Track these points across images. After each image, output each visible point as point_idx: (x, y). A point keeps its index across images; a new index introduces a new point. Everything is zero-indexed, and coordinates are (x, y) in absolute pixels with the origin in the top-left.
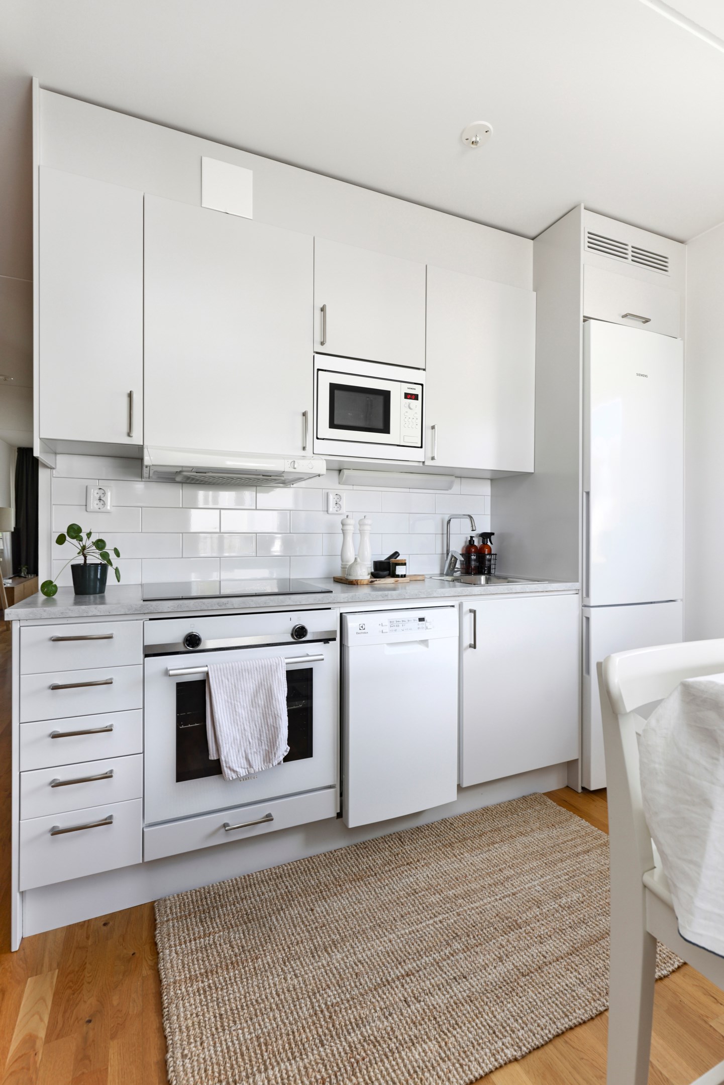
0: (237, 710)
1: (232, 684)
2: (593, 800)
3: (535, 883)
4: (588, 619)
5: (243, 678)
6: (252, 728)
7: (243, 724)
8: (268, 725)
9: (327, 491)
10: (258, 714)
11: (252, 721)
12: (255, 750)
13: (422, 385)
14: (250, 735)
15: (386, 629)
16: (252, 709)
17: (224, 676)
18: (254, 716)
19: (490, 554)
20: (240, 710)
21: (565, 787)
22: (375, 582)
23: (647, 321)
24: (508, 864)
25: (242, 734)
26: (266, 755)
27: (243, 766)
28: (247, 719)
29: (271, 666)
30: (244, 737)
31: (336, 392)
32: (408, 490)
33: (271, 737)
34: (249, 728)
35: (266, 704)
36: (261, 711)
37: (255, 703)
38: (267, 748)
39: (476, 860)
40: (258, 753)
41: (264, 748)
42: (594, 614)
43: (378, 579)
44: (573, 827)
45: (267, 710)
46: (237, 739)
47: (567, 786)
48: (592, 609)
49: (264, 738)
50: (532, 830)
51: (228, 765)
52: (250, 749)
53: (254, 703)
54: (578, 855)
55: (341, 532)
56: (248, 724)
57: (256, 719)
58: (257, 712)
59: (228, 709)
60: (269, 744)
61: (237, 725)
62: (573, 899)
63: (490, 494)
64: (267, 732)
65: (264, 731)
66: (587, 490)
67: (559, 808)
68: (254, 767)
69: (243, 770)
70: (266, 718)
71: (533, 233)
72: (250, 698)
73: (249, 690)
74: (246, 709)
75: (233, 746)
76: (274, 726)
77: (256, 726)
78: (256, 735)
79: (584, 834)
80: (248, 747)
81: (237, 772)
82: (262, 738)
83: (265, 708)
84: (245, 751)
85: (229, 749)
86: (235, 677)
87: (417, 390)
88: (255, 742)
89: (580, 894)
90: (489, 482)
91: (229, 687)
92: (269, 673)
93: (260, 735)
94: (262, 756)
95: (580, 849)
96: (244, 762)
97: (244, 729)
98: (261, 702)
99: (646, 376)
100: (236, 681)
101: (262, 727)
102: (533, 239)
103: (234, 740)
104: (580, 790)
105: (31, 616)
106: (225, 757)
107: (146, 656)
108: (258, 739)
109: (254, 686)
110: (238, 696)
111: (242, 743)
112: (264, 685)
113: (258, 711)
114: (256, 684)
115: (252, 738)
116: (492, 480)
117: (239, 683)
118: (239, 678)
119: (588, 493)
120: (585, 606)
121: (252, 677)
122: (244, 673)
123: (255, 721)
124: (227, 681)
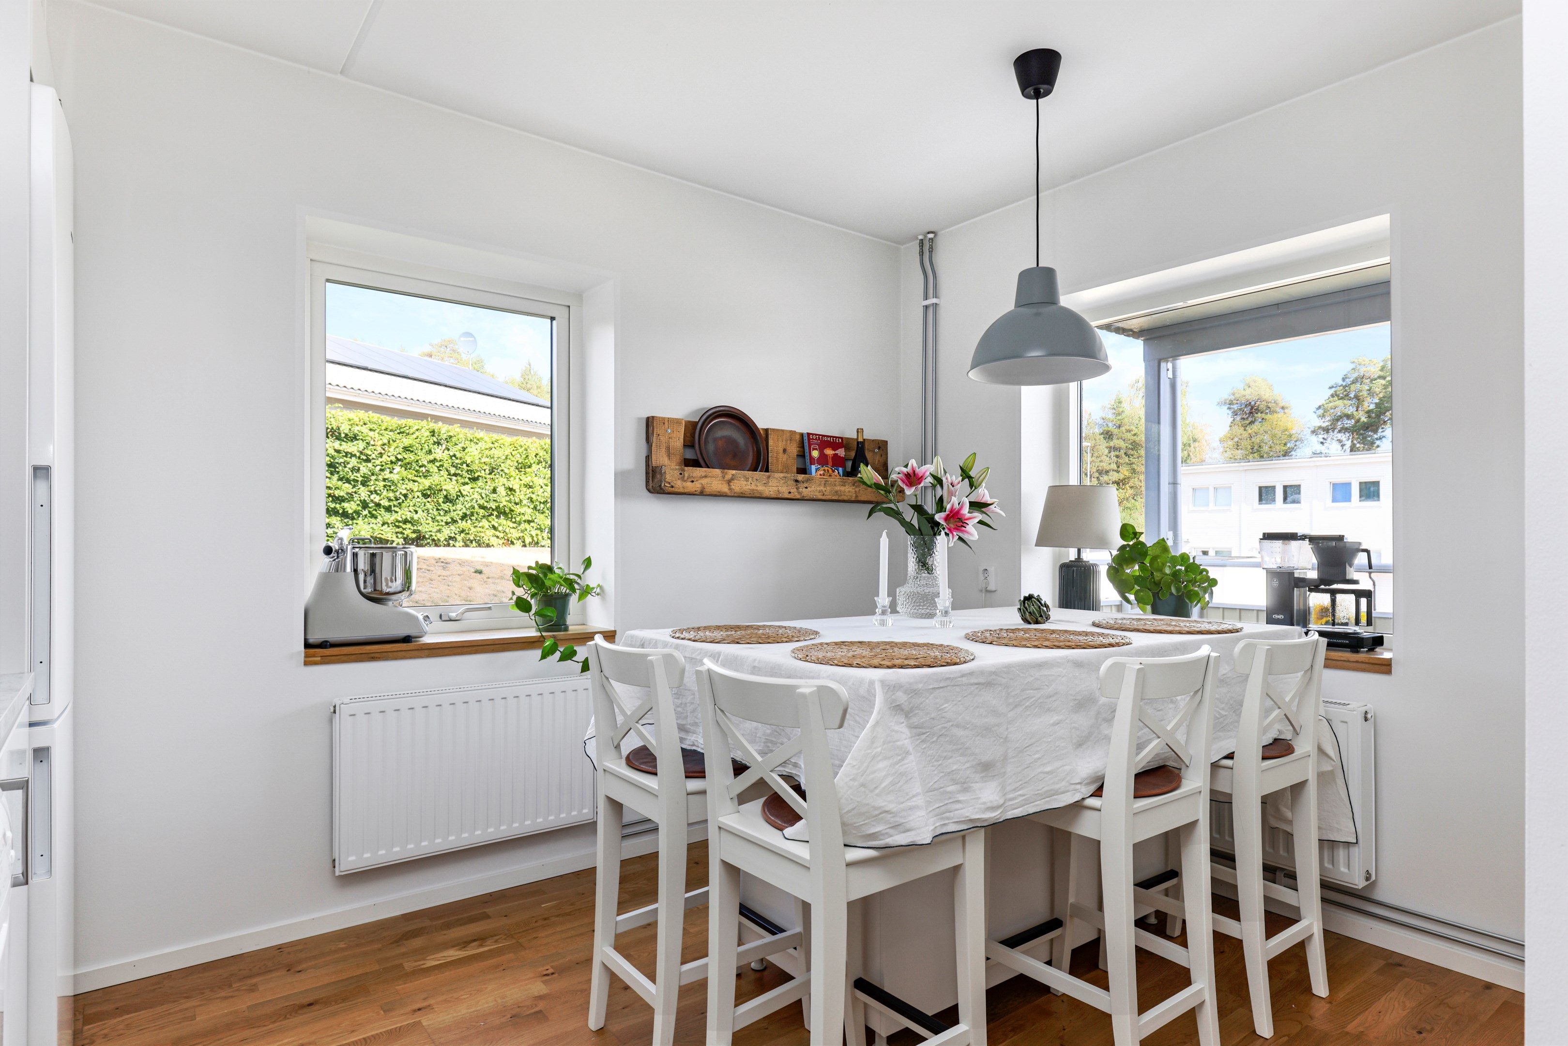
4: (44, 752)
120: (33, 724)
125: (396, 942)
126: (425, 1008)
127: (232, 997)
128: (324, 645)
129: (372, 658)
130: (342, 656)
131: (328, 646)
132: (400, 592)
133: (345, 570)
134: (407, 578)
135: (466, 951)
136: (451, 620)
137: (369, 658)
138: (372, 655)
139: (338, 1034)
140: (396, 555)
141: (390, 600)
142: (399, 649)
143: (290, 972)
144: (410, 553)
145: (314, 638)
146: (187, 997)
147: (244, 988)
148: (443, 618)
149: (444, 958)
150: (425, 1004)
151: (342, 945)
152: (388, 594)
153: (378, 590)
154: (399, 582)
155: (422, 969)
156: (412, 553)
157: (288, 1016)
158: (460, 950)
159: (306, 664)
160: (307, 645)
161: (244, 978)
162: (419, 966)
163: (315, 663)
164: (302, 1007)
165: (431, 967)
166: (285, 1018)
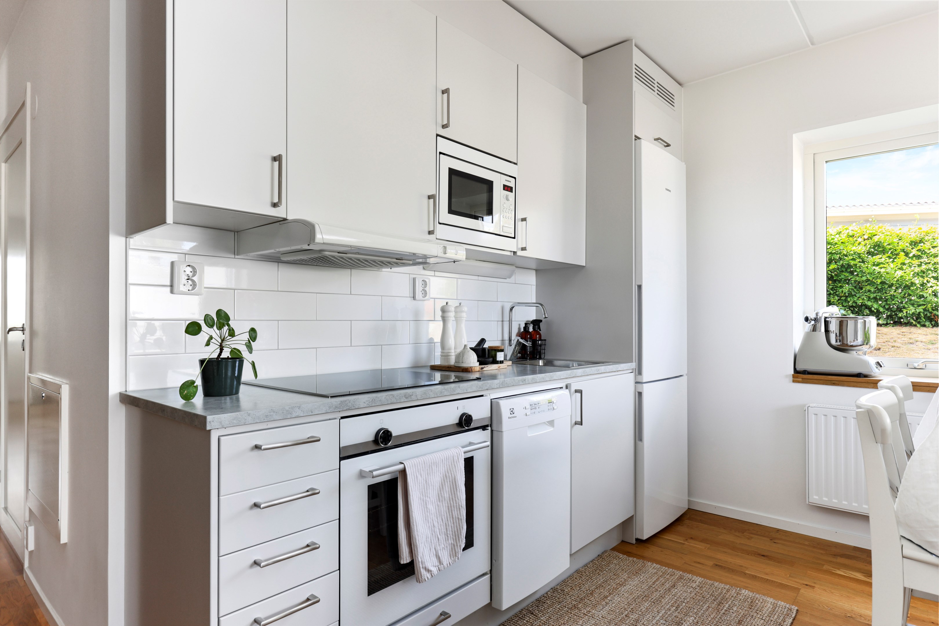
0: (428, 507)
1: (424, 480)
2: (648, 548)
3: (658, 618)
4: (640, 394)
5: (432, 472)
6: (439, 523)
7: (433, 520)
8: (453, 518)
9: (414, 276)
10: (444, 509)
11: (439, 516)
12: (443, 546)
13: (515, 178)
14: (438, 531)
15: (528, 412)
16: (439, 503)
17: (418, 471)
18: (441, 511)
19: (540, 340)
20: (430, 506)
21: (621, 542)
22: (485, 369)
23: (668, 145)
24: (629, 610)
25: (432, 531)
26: (452, 549)
27: (435, 565)
28: (435, 515)
29: (453, 457)
30: (433, 533)
31: (453, 177)
32: (476, 278)
33: (456, 530)
34: (437, 523)
35: (451, 497)
36: (447, 505)
37: (442, 496)
38: (452, 542)
39: (604, 613)
40: (446, 548)
41: (450, 542)
42: (646, 389)
43: (486, 366)
44: (652, 571)
45: (452, 502)
46: (428, 537)
47: (623, 541)
48: (644, 385)
49: (450, 532)
50: (625, 580)
51: (424, 566)
52: (439, 545)
53: (440, 497)
54: (669, 590)
55: (440, 319)
56: (436, 519)
57: (443, 514)
58: (443, 506)
59: (421, 507)
60: (454, 537)
61: (428, 523)
62: (690, 622)
63: (535, 284)
64: (452, 525)
65: (450, 525)
66: (639, 284)
67: (631, 559)
68: (444, 564)
69: (435, 568)
70: (452, 510)
71: (584, 52)
72: (437, 492)
73: (436, 485)
74: (434, 505)
75: (426, 545)
76: (458, 518)
77: (442, 520)
78: (444, 530)
79: (661, 574)
80: (437, 544)
81: (431, 571)
82: (448, 532)
83: (450, 501)
84: (435, 549)
85: (424, 549)
86: (426, 472)
87: (512, 184)
88: (442, 537)
89: (693, 618)
90: (534, 272)
91: (422, 483)
92: (452, 464)
93: (446, 529)
94: (449, 551)
95: (667, 586)
96: (435, 559)
97: (434, 526)
98: (446, 495)
99: (670, 191)
100: (427, 476)
101: (448, 520)
102: (583, 57)
103: (426, 538)
104: (634, 542)
105: (235, 422)
106: (421, 558)
107: (341, 459)
108: (445, 534)
109: (440, 479)
110: (428, 491)
111: (432, 541)
112: (449, 476)
113: (444, 504)
114: (441, 477)
115: (440, 534)
116: (537, 270)
117: (429, 477)
118: (429, 472)
119: (640, 287)
120: (637, 383)
121: (438, 471)
122: (433, 467)
123: (441, 515)
124: (420, 477)
125: (835, 555)
126: (810, 586)
127: (739, 537)
128: (805, 372)
129: (833, 383)
130: (814, 380)
131: (807, 374)
132: (861, 345)
133: (820, 331)
134: (866, 337)
135: (867, 578)
136: (915, 368)
137: (832, 383)
138: (834, 382)
139: (760, 571)
140: (857, 322)
141: (853, 350)
142: (852, 381)
143: (771, 541)
144: (869, 321)
145: (799, 368)
146: (725, 529)
147: (747, 536)
148: (909, 366)
149: (850, 574)
150: (813, 585)
151: (807, 543)
152: (852, 346)
153: (845, 344)
154: (860, 340)
155: (831, 572)
156: (870, 321)
157: (750, 554)
158: (865, 576)
159: (794, 381)
160: (796, 371)
161: (751, 533)
162: (832, 570)
163: (799, 382)
164: (759, 555)
165: (837, 574)
166: (748, 554)
